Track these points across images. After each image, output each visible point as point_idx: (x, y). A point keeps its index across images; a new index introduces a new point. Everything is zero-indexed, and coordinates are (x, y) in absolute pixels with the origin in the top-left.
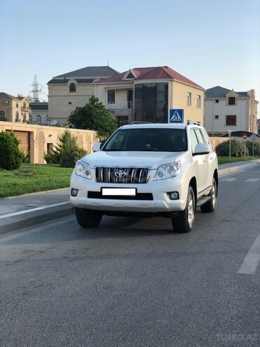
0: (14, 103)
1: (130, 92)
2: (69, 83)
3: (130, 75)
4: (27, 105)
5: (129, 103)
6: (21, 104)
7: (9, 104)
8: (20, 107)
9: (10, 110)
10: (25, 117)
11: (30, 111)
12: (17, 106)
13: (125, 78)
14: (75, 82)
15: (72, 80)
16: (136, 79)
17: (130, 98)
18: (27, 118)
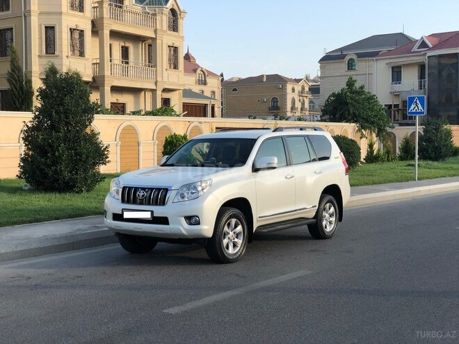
0: (289, 87)
1: (422, 67)
2: (347, 58)
3: (423, 44)
4: (307, 89)
5: (421, 82)
6: (298, 88)
7: (284, 89)
8: (296, 91)
9: (285, 95)
10: (303, 104)
11: (310, 96)
12: (293, 90)
13: (415, 49)
14: (355, 57)
15: (351, 55)
16: (430, 49)
17: (422, 76)
18: (307, 106)
